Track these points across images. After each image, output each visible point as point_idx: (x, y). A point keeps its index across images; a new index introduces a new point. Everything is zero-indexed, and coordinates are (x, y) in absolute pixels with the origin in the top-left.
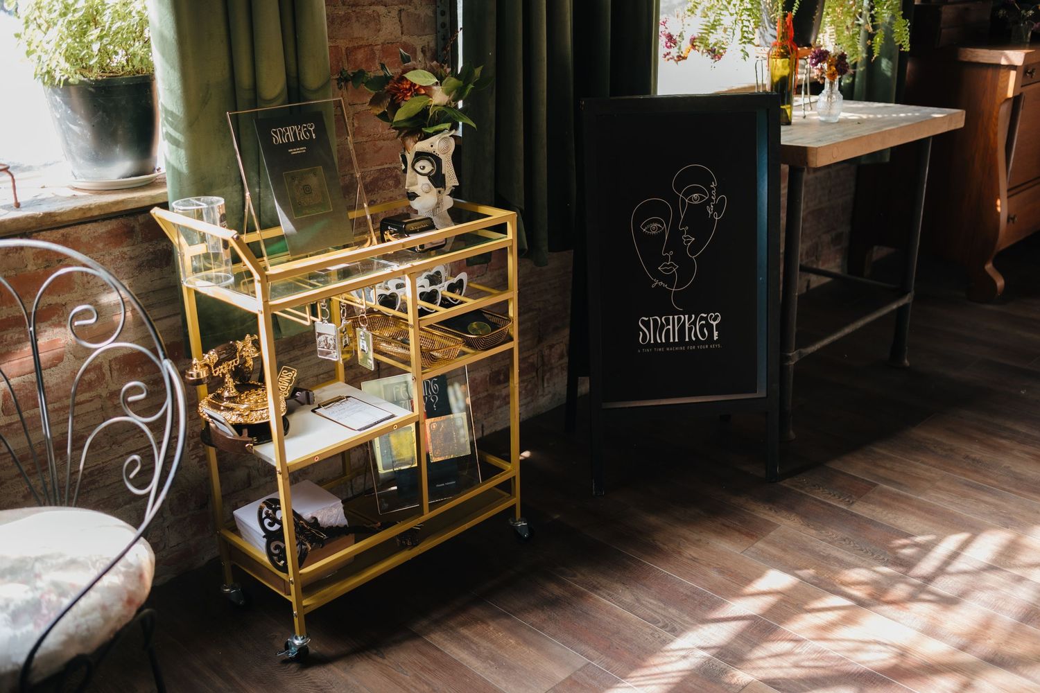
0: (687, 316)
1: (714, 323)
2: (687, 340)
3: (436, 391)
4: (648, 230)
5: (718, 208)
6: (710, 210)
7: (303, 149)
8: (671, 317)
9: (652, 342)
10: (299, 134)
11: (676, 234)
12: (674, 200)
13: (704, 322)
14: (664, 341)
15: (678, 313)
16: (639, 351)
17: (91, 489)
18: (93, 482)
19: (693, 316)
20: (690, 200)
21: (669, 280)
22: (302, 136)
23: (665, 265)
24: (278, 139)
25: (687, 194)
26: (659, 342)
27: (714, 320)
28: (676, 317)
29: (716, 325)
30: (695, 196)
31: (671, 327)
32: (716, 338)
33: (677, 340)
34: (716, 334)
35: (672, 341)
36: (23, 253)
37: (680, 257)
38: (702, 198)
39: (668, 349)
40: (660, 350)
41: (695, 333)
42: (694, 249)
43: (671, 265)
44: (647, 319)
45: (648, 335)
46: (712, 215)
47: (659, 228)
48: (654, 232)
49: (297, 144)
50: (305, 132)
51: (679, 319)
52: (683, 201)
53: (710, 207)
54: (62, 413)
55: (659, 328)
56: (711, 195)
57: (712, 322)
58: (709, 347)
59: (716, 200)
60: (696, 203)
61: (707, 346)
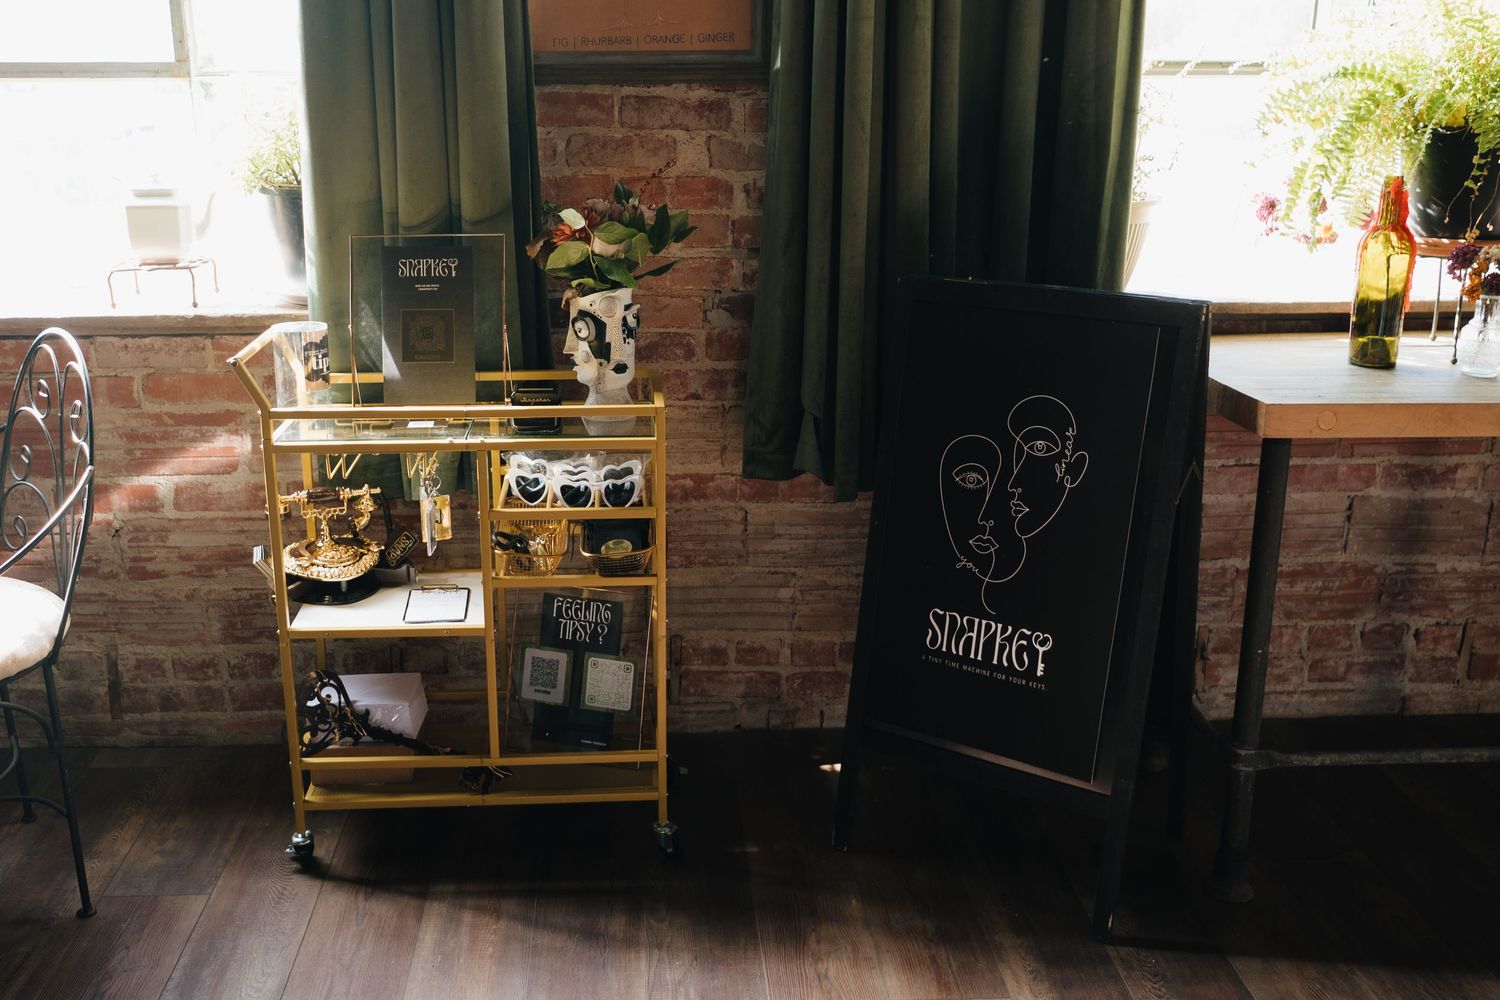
0: (1000, 626)
1: (1041, 650)
2: (995, 662)
3: (606, 620)
4: (963, 480)
5: (1073, 470)
6: (1060, 470)
7: (435, 287)
8: (977, 620)
9: (944, 649)
10: (435, 269)
11: (1002, 497)
12: (1007, 444)
13: (1025, 643)
14: (961, 653)
15: (989, 617)
16: (924, 657)
17: (257, 613)
18: (259, 606)
19: (1010, 628)
20: (1031, 448)
21: (983, 563)
22: (438, 272)
23: (980, 540)
24: (405, 271)
25: (1027, 438)
26: (954, 652)
27: (1042, 644)
28: (984, 622)
29: (1044, 652)
30: (1040, 443)
31: (974, 635)
32: (1039, 673)
33: (979, 658)
34: (1041, 666)
35: (972, 656)
36: (204, 353)
37: (1003, 532)
38: (1049, 449)
39: (965, 668)
40: (954, 665)
41: (1007, 655)
42: (1027, 524)
43: (988, 541)
44: (942, 613)
45: (939, 637)
46: (1062, 479)
47: (979, 482)
48: (971, 486)
49: (429, 280)
50: (443, 268)
51: (988, 627)
52: (1020, 449)
53: (1060, 465)
54: (233, 524)
55: (957, 632)
56: (1064, 447)
57: (1037, 646)
58: (1027, 683)
59: (1072, 456)
60: (1039, 454)
61: (1024, 682)
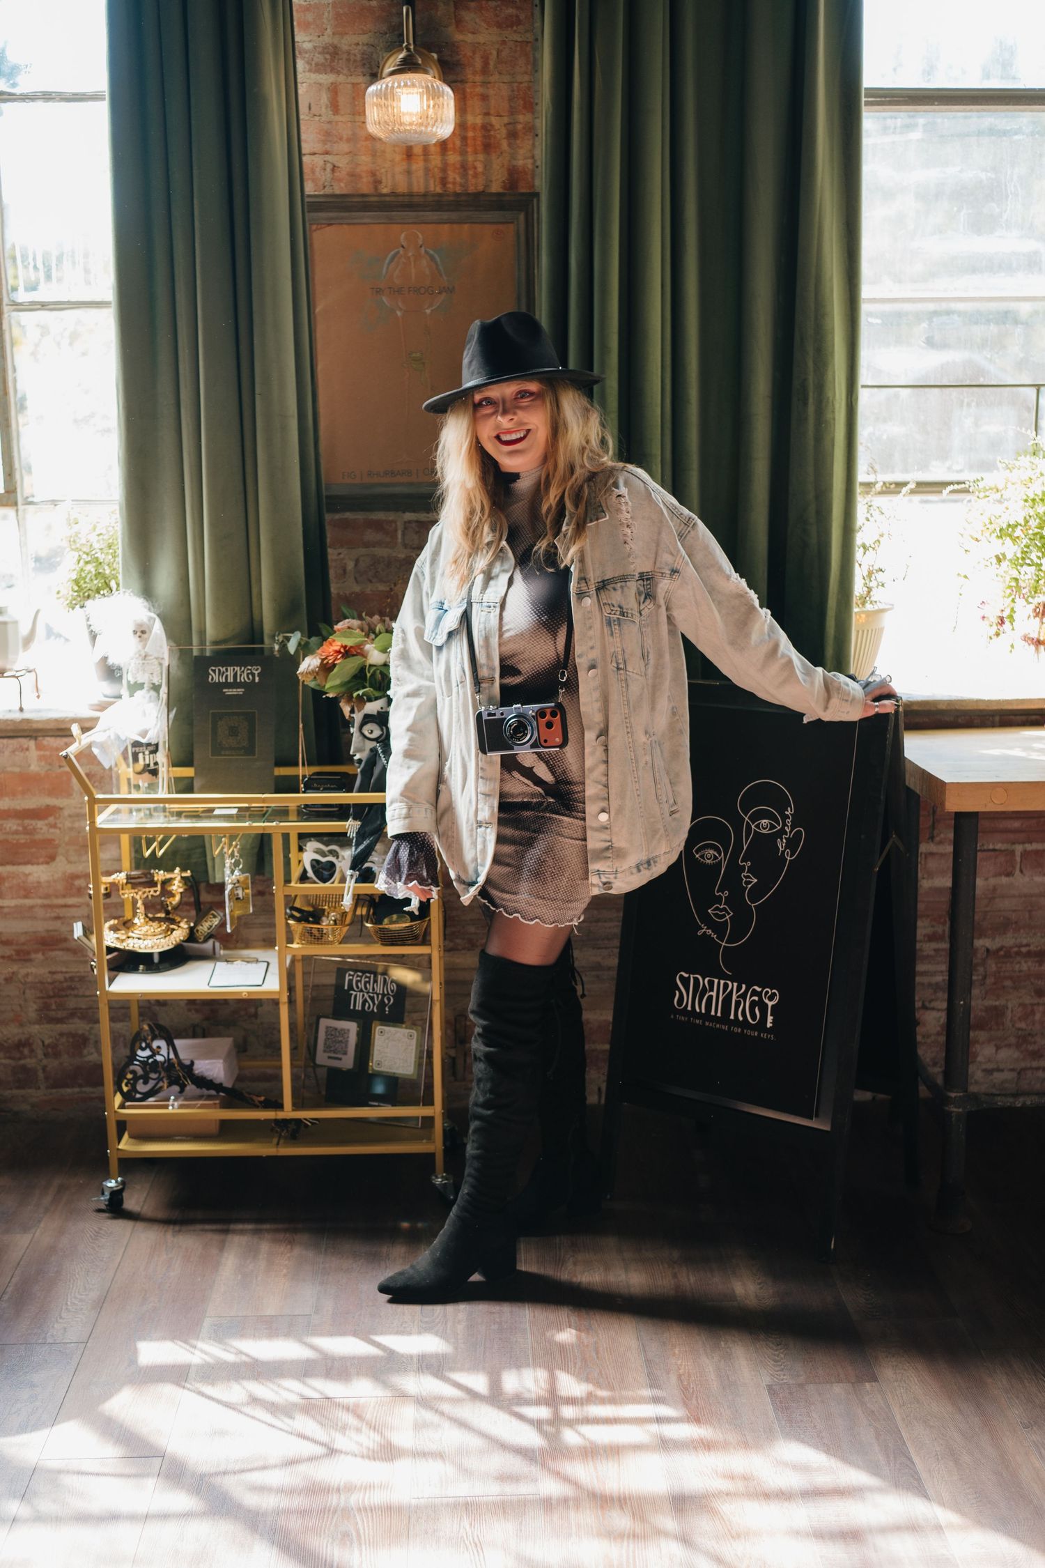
0: (735, 984)
1: (770, 1004)
2: (732, 1017)
3: (392, 991)
4: (702, 857)
5: (792, 844)
6: (781, 844)
7: (240, 691)
8: (716, 981)
9: (689, 1008)
10: (241, 675)
11: (734, 869)
12: (737, 822)
13: (756, 998)
14: (703, 1011)
15: (726, 977)
16: (672, 1017)
19: (744, 986)
20: (757, 826)
21: (719, 929)
22: (243, 678)
23: (717, 909)
24: (214, 677)
25: (754, 818)
26: (698, 1010)
27: (771, 999)
28: (722, 982)
29: (773, 1006)
30: (765, 822)
31: (714, 994)
32: (769, 1025)
33: (719, 1014)
34: (770, 1019)
35: (713, 1013)
37: (736, 902)
38: (772, 827)
39: (707, 1024)
40: (697, 1022)
41: (742, 1011)
42: (756, 893)
43: (724, 909)
44: (686, 975)
45: (685, 998)
46: (783, 852)
47: (716, 858)
48: (709, 861)
49: (235, 685)
50: (248, 674)
51: (726, 986)
52: (749, 827)
53: (782, 840)
55: (700, 992)
56: (785, 824)
57: (767, 1001)
58: (759, 1034)
59: (791, 832)
60: (764, 832)
61: (756, 1034)
